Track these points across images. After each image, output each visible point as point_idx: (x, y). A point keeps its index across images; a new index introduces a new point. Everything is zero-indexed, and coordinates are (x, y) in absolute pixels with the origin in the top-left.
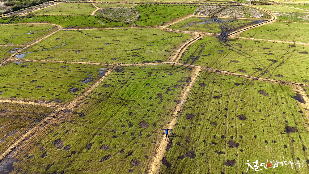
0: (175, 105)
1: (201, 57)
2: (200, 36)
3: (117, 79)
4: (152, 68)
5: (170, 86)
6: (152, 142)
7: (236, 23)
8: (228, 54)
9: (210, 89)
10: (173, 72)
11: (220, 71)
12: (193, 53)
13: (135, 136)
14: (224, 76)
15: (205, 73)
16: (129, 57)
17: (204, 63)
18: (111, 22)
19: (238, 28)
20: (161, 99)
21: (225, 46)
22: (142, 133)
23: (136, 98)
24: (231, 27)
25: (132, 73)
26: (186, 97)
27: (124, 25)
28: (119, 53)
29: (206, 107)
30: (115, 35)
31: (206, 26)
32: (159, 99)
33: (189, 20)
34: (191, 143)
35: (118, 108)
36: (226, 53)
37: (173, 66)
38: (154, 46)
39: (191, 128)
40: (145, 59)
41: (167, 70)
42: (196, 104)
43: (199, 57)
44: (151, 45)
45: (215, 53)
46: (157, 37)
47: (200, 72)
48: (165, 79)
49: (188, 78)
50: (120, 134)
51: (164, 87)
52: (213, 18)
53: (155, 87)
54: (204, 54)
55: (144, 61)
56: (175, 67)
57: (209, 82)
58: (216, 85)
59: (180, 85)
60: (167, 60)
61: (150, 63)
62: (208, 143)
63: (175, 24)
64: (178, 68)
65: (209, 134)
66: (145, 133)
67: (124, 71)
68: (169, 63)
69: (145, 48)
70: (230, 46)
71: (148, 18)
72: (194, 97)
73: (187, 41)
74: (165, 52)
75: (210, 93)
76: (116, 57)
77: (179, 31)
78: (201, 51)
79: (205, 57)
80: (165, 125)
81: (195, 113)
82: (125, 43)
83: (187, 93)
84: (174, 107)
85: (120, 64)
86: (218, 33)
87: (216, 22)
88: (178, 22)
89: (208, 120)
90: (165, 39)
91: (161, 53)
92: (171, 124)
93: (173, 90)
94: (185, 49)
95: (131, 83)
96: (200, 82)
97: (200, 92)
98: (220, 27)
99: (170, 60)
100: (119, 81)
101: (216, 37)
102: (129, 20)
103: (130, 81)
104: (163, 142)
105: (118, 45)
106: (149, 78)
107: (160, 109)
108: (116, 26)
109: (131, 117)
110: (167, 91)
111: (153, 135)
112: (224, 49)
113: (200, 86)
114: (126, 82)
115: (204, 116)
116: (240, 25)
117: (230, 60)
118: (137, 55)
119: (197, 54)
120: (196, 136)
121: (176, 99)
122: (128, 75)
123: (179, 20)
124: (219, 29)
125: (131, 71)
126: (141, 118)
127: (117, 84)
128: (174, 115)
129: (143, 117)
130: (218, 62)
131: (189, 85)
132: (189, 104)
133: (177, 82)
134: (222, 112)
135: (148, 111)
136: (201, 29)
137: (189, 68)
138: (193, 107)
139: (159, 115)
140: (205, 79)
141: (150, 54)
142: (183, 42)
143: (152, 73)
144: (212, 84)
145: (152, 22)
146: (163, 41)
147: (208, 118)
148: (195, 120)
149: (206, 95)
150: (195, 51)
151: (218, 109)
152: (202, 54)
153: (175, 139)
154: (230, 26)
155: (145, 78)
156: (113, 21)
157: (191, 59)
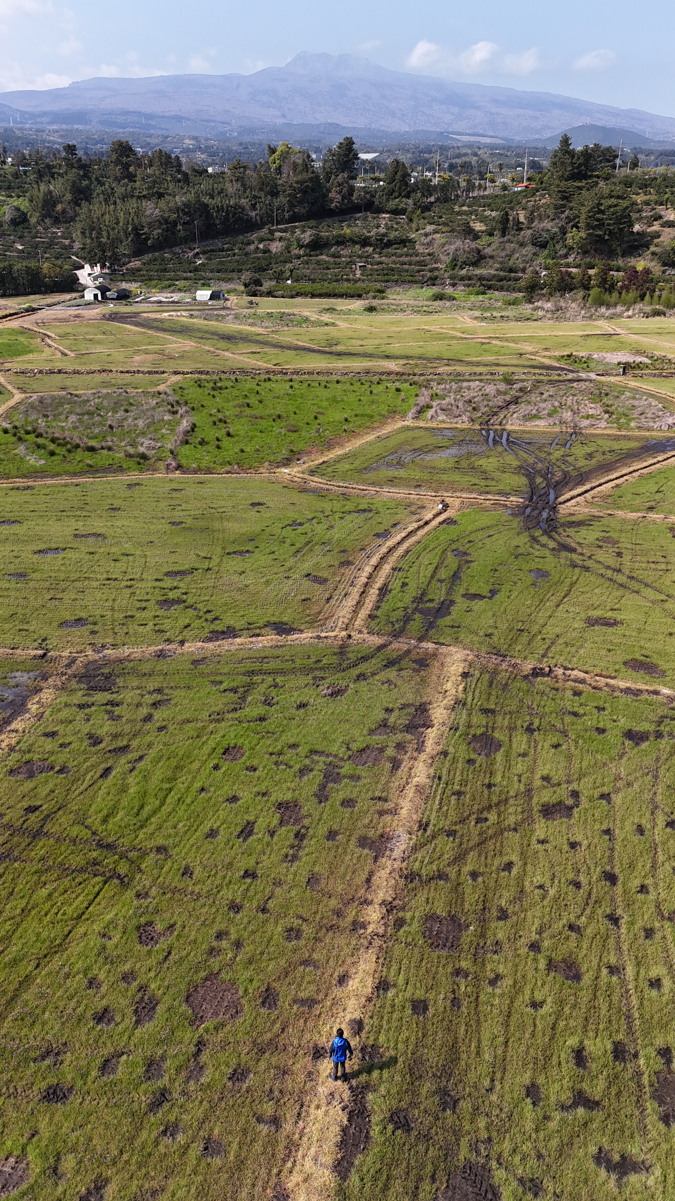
0: (367, 869)
1: (461, 604)
2: (446, 506)
3: (86, 728)
4: (248, 666)
5: (336, 756)
6: (259, 1120)
7: (579, 451)
8: (572, 585)
9: (520, 767)
10: (345, 684)
11: (551, 671)
12: (424, 586)
13: (165, 1081)
14: (569, 694)
15: (486, 683)
16: (145, 614)
17: (477, 634)
18: (69, 451)
19: (590, 472)
20: (297, 835)
21: (554, 549)
22: (204, 1058)
23: (177, 834)
24: (563, 466)
25: (159, 691)
26: (415, 817)
27: (125, 466)
28: (99, 595)
29: (515, 871)
30: (88, 508)
31: (464, 464)
32: (286, 833)
33: (392, 443)
34: (465, 1105)
35: (80, 902)
36: (560, 582)
37: (342, 650)
38: (257, 555)
39: (456, 1002)
40: (216, 619)
41: (318, 673)
42: (466, 853)
43: (452, 602)
44: (241, 553)
45: (515, 583)
46: (268, 515)
47: (465, 675)
48: (312, 720)
49: (412, 710)
50: (84, 1076)
51: (307, 762)
52: (488, 431)
53: (263, 762)
54: (472, 591)
55: (213, 627)
56: (350, 655)
57: (512, 729)
58: (545, 742)
59: (382, 750)
60: (314, 622)
61: (238, 640)
62: (553, 1099)
63: (339, 460)
64: (365, 659)
65: (552, 1038)
66: (223, 1057)
67: (120, 681)
68: (323, 635)
69: (219, 565)
70: (573, 550)
71: (229, 434)
72: (453, 816)
73: (393, 530)
74: (307, 583)
75: (522, 788)
76: (84, 615)
77: (356, 487)
78: (456, 576)
79: (478, 605)
80: (321, 996)
81: (467, 906)
82: (128, 547)
83: (420, 790)
84: (364, 877)
85: (103, 646)
86: (516, 492)
87: (500, 449)
88: (348, 447)
89: (535, 947)
90: (301, 524)
91: (287, 586)
92: (353, 984)
93: (351, 777)
94: (387, 568)
95: (150, 745)
96: (472, 732)
97: (476, 785)
98: (520, 467)
99: (330, 623)
100: (95, 740)
101: (509, 512)
102: (147, 442)
103: (148, 739)
104: (320, 1113)
105: (96, 557)
106: (237, 715)
107: (293, 893)
108: (92, 470)
109: (149, 952)
110: (323, 787)
111: (262, 1065)
112: (550, 563)
113: (474, 750)
114: (125, 743)
115: (509, 922)
116: (599, 457)
117: (583, 616)
118: (179, 601)
119: (443, 591)
120: (487, 1056)
121: (367, 827)
122: (139, 705)
123: (354, 441)
124: (516, 478)
125: (152, 685)
126: (197, 956)
127: (81, 759)
128: (364, 926)
129: (212, 951)
130: (535, 629)
131: (420, 749)
132: (436, 856)
133: (365, 732)
134: (593, 897)
135: (235, 907)
136: (445, 477)
137: (413, 656)
138: (452, 872)
139: (291, 929)
140: (493, 712)
141: (239, 597)
142: (378, 535)
143: (249, 687)
144: (525, 739)
145: (242, 451)
146: (293, 535)
147: (534, 937)
148: (472, 951)
149: (506, 800)
150: (432, 577)
151: (571, 876)
152: (462, 591)
153: (383, 1090)
154: (559, 463)
155: (218, 717)
156: (77, 446)
157: (417, 616)
